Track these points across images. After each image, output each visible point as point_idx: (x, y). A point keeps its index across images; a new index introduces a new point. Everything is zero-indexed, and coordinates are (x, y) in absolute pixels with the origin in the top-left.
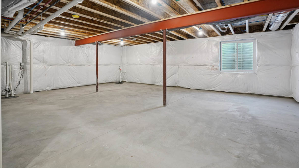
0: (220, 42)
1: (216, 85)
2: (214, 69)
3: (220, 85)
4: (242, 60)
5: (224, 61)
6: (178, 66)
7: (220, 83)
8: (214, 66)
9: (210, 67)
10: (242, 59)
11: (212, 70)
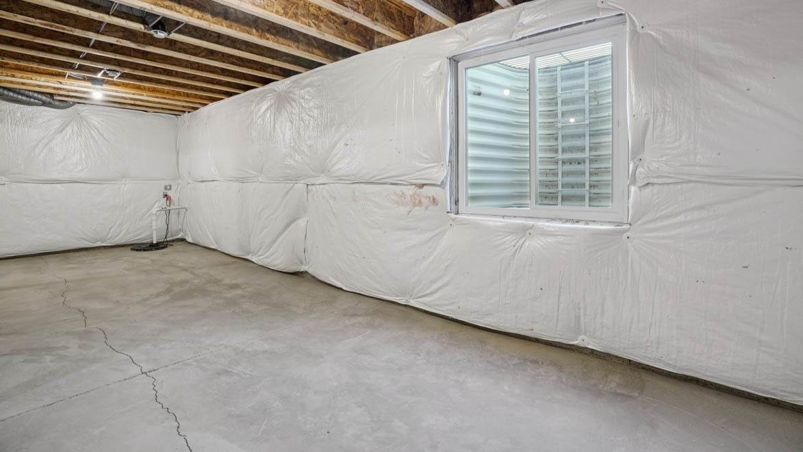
0: (454, 61)
1: (433, 282)
2: (423, 200)
3: (446, 285)
4: (586, 154)
5: (477, 159)
6: (308, 185)
7: (446, 279)
8: (424, 185)
9: (410, 191)
10: (587, 149)
11: (415, 205)
